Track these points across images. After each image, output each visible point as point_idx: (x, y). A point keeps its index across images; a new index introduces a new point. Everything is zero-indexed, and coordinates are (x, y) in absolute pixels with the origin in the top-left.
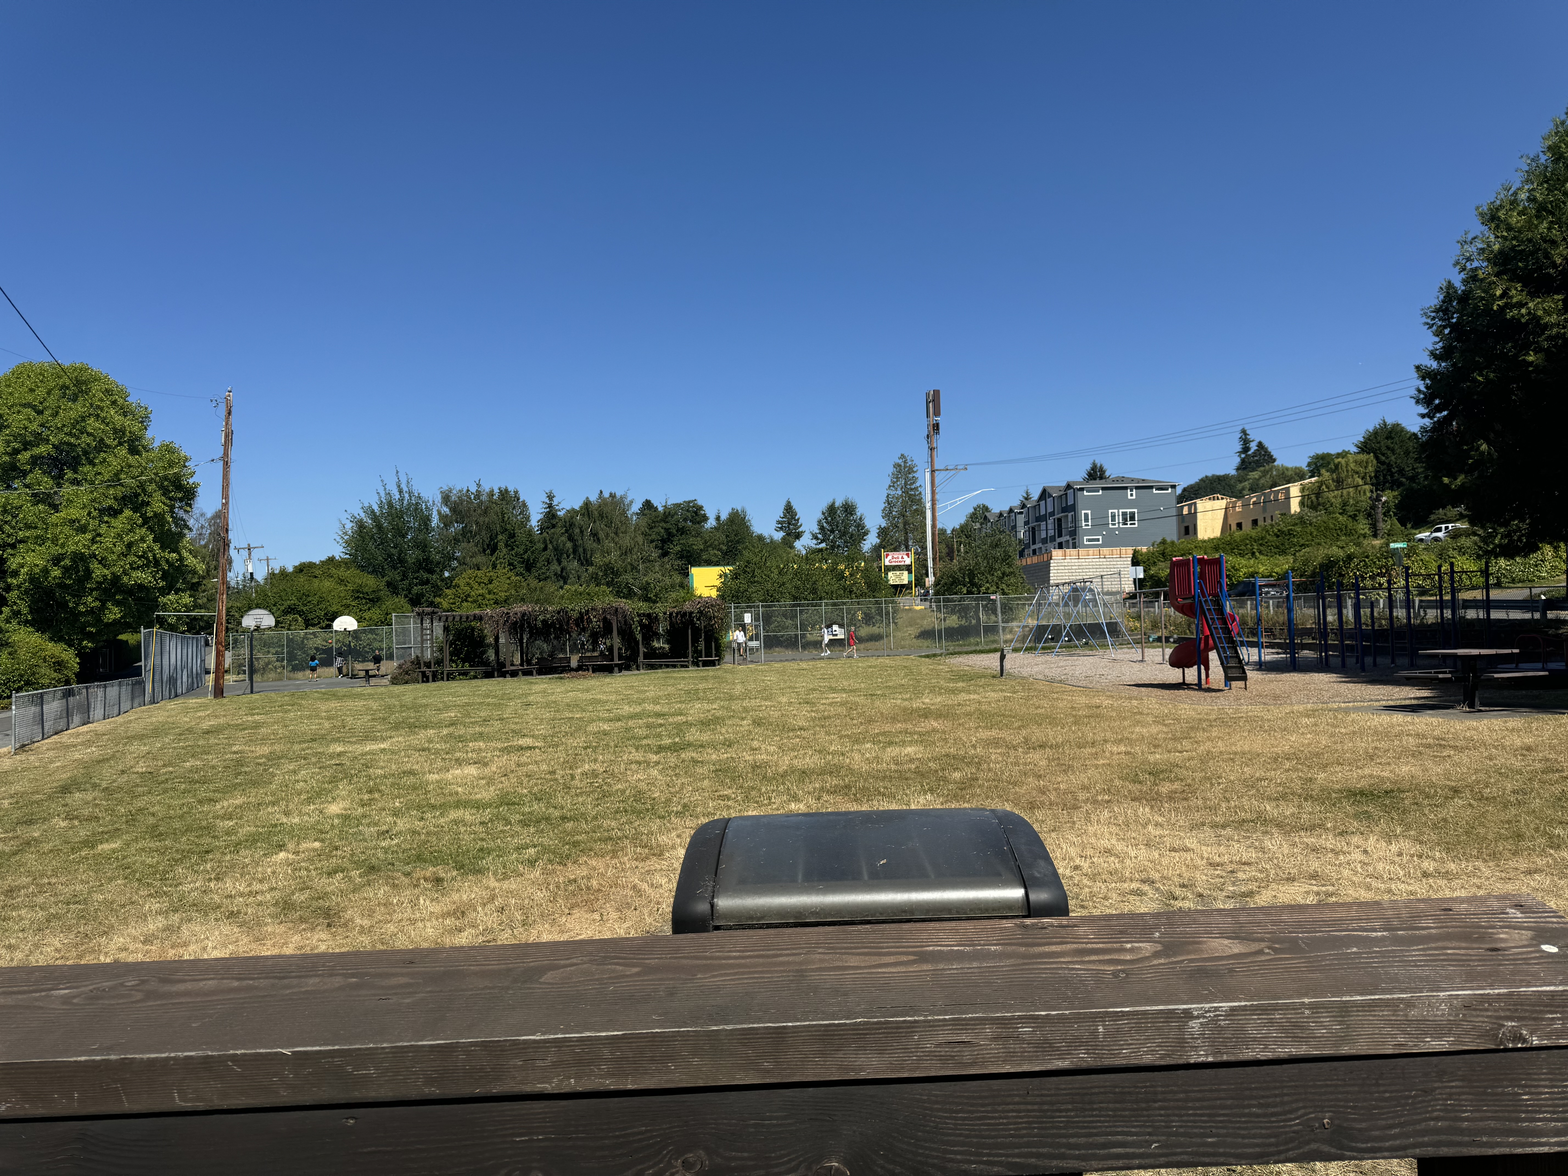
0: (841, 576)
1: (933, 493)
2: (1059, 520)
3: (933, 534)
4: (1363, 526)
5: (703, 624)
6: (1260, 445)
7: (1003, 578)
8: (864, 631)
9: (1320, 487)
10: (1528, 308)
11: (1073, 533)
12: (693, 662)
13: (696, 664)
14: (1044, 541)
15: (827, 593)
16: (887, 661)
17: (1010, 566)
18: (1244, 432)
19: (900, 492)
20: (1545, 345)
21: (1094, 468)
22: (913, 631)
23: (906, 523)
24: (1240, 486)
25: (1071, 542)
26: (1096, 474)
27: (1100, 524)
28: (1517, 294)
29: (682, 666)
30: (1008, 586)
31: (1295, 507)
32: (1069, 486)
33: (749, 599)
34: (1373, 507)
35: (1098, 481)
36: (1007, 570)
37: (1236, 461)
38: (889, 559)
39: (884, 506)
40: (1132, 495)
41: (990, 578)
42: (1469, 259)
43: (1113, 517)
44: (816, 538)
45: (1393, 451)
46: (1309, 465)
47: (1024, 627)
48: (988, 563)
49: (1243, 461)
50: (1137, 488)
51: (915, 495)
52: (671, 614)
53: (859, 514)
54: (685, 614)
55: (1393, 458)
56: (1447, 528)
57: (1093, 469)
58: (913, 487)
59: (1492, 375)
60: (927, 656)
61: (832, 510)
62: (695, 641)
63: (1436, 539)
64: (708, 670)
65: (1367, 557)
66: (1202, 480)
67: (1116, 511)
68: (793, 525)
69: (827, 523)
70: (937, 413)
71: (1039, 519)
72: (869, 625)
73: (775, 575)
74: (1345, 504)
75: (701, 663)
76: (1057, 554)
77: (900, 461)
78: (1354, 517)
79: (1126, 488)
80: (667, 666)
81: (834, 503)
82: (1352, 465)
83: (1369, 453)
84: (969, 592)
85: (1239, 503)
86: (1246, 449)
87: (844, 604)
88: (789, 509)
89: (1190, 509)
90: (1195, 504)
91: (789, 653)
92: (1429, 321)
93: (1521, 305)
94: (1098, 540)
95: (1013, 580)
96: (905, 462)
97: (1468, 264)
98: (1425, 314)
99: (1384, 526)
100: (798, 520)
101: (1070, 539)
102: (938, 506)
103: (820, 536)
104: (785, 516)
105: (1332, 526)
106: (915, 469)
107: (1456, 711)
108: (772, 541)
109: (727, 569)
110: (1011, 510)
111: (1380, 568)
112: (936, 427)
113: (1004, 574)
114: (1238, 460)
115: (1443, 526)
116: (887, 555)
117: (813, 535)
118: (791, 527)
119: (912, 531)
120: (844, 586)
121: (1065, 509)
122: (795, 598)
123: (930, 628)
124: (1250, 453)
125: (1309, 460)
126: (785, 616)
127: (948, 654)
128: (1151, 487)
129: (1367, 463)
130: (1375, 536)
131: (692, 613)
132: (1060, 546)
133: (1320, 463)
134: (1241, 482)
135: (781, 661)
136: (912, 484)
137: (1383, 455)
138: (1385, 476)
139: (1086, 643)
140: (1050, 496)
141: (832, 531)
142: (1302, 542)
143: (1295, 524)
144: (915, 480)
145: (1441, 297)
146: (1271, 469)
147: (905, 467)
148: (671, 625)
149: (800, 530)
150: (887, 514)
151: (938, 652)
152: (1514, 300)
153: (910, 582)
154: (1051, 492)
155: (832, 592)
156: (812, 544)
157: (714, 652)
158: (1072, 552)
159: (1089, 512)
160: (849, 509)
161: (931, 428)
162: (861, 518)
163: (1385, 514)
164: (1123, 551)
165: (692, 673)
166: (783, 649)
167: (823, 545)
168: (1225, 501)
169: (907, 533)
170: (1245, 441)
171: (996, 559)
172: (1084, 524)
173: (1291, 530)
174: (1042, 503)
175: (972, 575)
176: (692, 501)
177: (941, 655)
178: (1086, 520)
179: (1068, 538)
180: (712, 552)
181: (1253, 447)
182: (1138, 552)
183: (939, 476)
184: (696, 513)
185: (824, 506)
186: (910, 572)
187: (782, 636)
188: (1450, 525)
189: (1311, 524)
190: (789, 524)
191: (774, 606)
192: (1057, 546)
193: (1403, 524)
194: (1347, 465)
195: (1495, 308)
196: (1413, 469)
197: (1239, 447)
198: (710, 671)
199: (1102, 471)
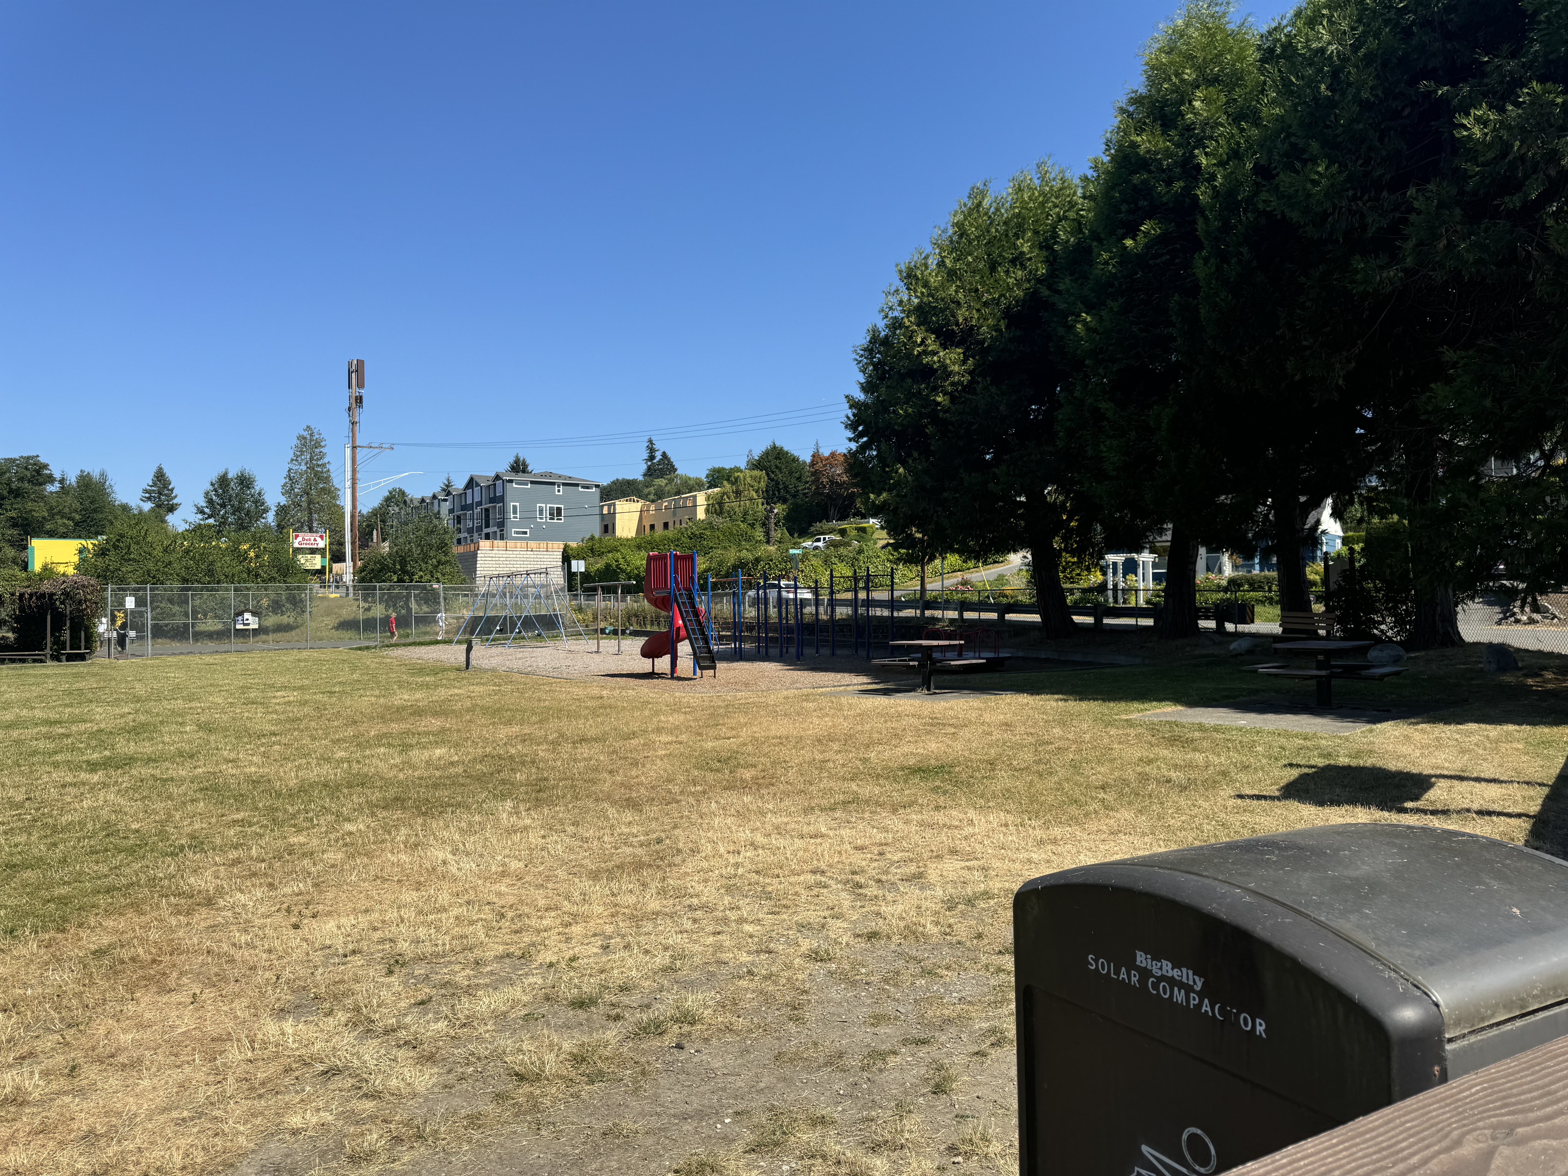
0: (243, 557)
1: (354, 471)
2: (487, 510)
3: (353, 516)
4: (759, 534)
5: (68, 609)
6: (664, 455)
7: (438, 566)
8: (271, 620)
9: (722, 497)
10: (939, 357)
11: (501, 525)
12: (51, 655)
13: (56, 658)
14: (470, 531)
15: (227, 577)
16: (315, 654)
17: (446, 554)
18: (650, 442)
19: (304, 468)
20: (949, 389)
21: (517, 461)
22: (331, 621)
23: (310, 502)
24: (646, 491)
25: (498, 534)
26: (519, 467)
27: (528, 517)
28: (932, 343)
29: (35, 661)
30: (444, 575)
31: (701, 514)
32: (498, 477)
33: (122, 580)
34: (767, 518)
35: (520, 474)
36: (444, 559)
37: (643, 467)
38: (298, 541)
39: (284, 481)
40: (559, 491)
41: (423, 566)
42: (891, 308)
43: (541, 511)
44: (202, 512)
45: (780, 469)
46: (707, 477)
47: (458, 618)
48: (422, 550)
49: (649, 468)
50: (564, 484)
51: (322, 472)
52: (22, 595)
53: (257, 488)
54: (43, 595)
55: (780, 476)
56: (824, 539)
57: (516, 463)
58: (319, 463)
59: (910, 410)
60: (360, 649)
61: (223, 481)
62: (57, 627)
63: (816, 548)
64: (76, 666)
65: (771, 560)
66: (613, 482)
67: (544, 505)
68: (166, 495)
69: (217, 495)
70: (360, 385)
71: (464, 508)
72: (277, 614)
73: (158, 552)
74: (746, 513)
75: (64, 658)
76: (484, 544)
77: (305, 434)
78: (752, 526)
79: (553, 484)
80: (13, 661)
81: (226, 473)
82: (749, 479)
83: (762, 470)
84: (400, 580)
85: (653, 507)
86: (652, 458)
87: (248, 589)
88: (160, 477)
89: (609, 510)
90: (614, 505)
91: (176, 645)
92: (858, 357)
93: (934, 353)
94: (525, 533)
95: (448, 569)
96: (311, 435)
97: (890, 312)
98: (855, 351)
99: (776, 535)
100: (172, 490)
101: (498, 530)
102: (359, 486)
103: (207, 510)
104: (154, 485)
105: (735, 532)
106: (323, 444)
107: (916, 694)
108: (141, 512)
109: (89, 544)
110: (434, 497)
111: (781, 571)
112: (359, 400)
113: (439, 562)
114: (645, 467)
115: (822, 537)
116: (297, 536)
117: (198, 508)
118: (163, 498)
119: (318, 512)
120: (248, 569)
121: (493, 500)
122: (185, 580)
123: (351, 617)
124: (655, 461)
125: (707, 472)
126: (171, 601)
127: (383, 647)
128: (577, 485)
129: (760, 478)
130: (768, 542)
131: (55, 594)
132: (487, 537)
133: (717, 477)
134: (647, 487)
135: (174, 654)
136: (318, 460)
137: (773, 472)
138: (773, 491)
139: (539, 635)
140: (478, 485)
141: (223, 506)
142: (711, 545)
143: (705, 529)
144: (322, 455)
145: (868, 339)
146: (676, 477)
147: (311, 440)
148: (22, 609)
149: (175, 501)
150: (288, 491)
151: (372, 644)
152: (930, 349)
153: (324, 567)
154: (479, 481)
155: (233, 575)
156: (197, 518)
157: (83, 644)
158: (501, 543)
159: (518, 504)
160: (245, 482)
161: (353, 400)
162: (260, 494)
163: (775, 524)
164: (550, 545)
165: (51, 668)
166: (168, 641)
167: (211, 521)
168: (639, 504)
169: (311, 513)
170: (652, 450)
171: (431, 547)
172: (512, 516)
173: (702, 533)
174: (469, 491)
175: (403, 562)
176: (33, 457)
177: (375, 647)
178: (515, 512)
179: (495, 529)
180: (60, 522)
181: (658, 456)
182: (569, 546)
183: (360, 454)
184: (38, 472)
185: (214, 476)
186: (323, 556)
187: (167, 625)
188: (827, 537)
189: (718, 529)
190: (160, 494)
191: (157, 589)
192: (483, 536)
193: (792, 535)
194: (745, 479)
195: (916, 353)
196: (795, 487)
197: (646, 455)
198: (78, 667)
199: (525, 466)
